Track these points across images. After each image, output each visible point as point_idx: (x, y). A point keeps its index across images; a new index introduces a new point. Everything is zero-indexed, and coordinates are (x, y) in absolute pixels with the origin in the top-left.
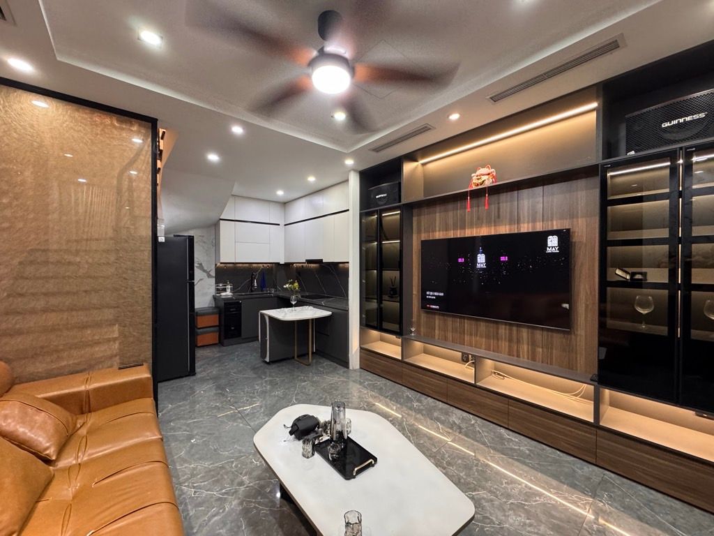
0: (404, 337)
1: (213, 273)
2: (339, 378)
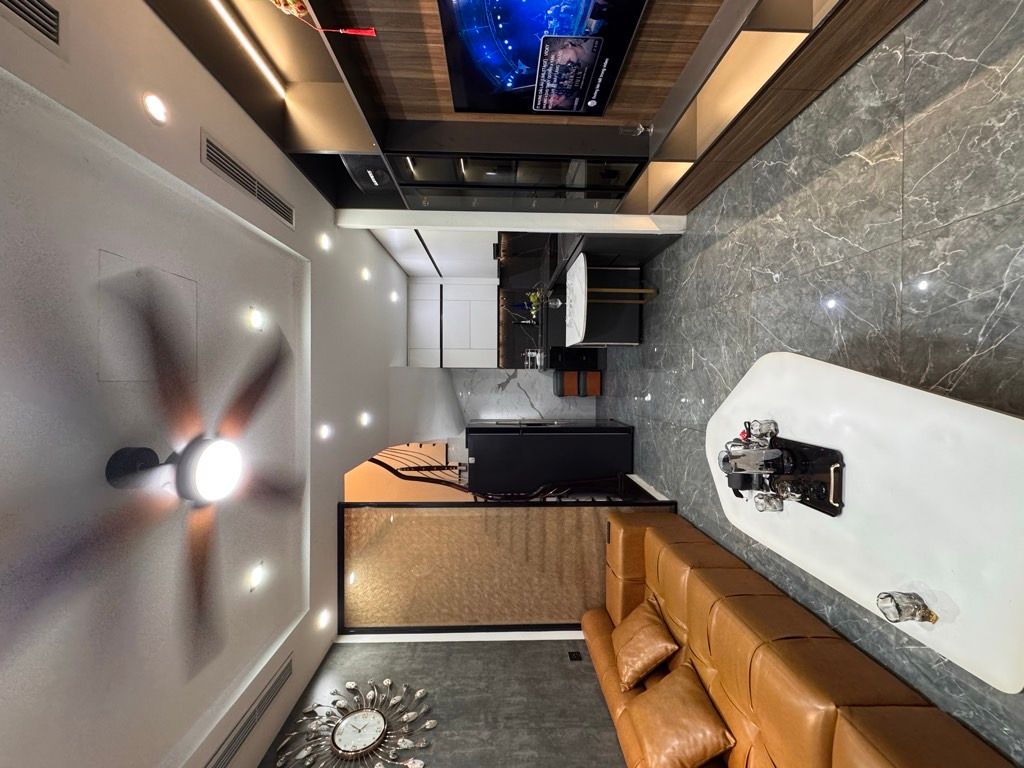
0: (651, 156)
1: (511, 371)
2: (692, 265)
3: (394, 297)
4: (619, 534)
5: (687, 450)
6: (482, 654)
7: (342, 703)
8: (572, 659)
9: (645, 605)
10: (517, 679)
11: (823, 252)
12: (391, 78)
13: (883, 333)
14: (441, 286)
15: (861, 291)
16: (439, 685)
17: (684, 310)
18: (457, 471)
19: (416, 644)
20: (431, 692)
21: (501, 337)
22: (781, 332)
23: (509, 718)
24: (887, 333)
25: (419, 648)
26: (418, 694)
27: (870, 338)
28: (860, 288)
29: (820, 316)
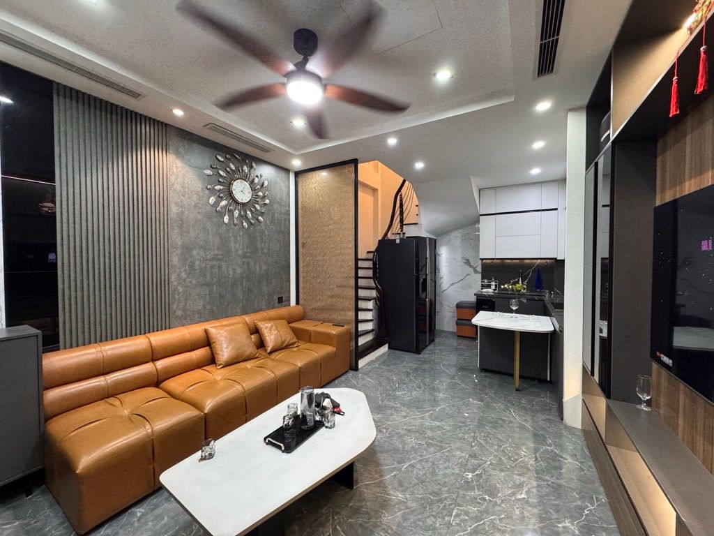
1: (479, 269)
2: (526, 420)
3: (535, 171)
4: (334, 331)
5: (383, 384)
6: (282, 250)
7: (256, 180)
8: (279, 298)
9: (295, 340)
10: (268, 268)
11: (467, 513)
12: (686, 136)
13: (380, 522)
14: (556, 209)
15: (418, 523)
16: (266, 228)
17: (488, 406)
18: (399, 232)
19: (289, 215)
20: (262, 224)
21: (509, 261)
22: (423, 463)
23: (248, 264)
24: (379, 524)
25: (287, 217)
26: (260, 218)
27: (382, 513)
28: (420, 523)
29: (418, 491)
